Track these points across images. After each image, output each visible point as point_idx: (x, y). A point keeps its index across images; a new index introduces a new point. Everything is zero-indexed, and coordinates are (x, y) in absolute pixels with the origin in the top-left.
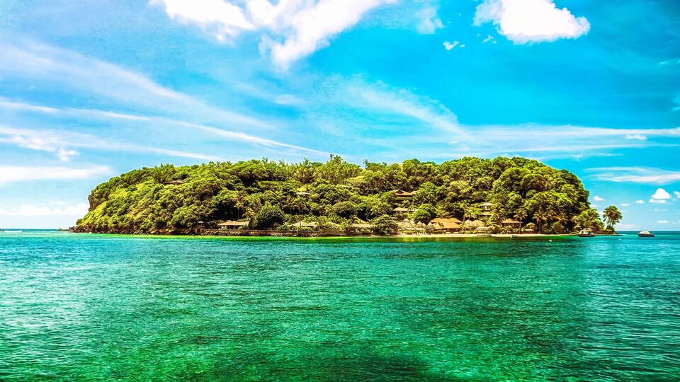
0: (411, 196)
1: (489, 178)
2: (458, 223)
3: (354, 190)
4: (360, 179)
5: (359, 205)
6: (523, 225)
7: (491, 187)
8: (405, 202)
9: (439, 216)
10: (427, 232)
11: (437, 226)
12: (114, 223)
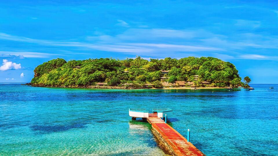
0: (167, 72)
1: (198, 65)
2: (185, 83)
3: (146, 70)
4: (148, 66)
5: (148, 76)
6: (210, 84)
7: (199, 69)
8: (165, 74)
9: (178, 80)
10: (173, 87)
11: (177, 84)
12: (53, 83)
